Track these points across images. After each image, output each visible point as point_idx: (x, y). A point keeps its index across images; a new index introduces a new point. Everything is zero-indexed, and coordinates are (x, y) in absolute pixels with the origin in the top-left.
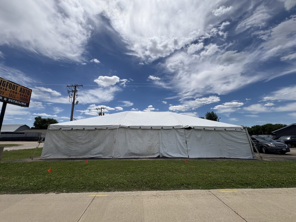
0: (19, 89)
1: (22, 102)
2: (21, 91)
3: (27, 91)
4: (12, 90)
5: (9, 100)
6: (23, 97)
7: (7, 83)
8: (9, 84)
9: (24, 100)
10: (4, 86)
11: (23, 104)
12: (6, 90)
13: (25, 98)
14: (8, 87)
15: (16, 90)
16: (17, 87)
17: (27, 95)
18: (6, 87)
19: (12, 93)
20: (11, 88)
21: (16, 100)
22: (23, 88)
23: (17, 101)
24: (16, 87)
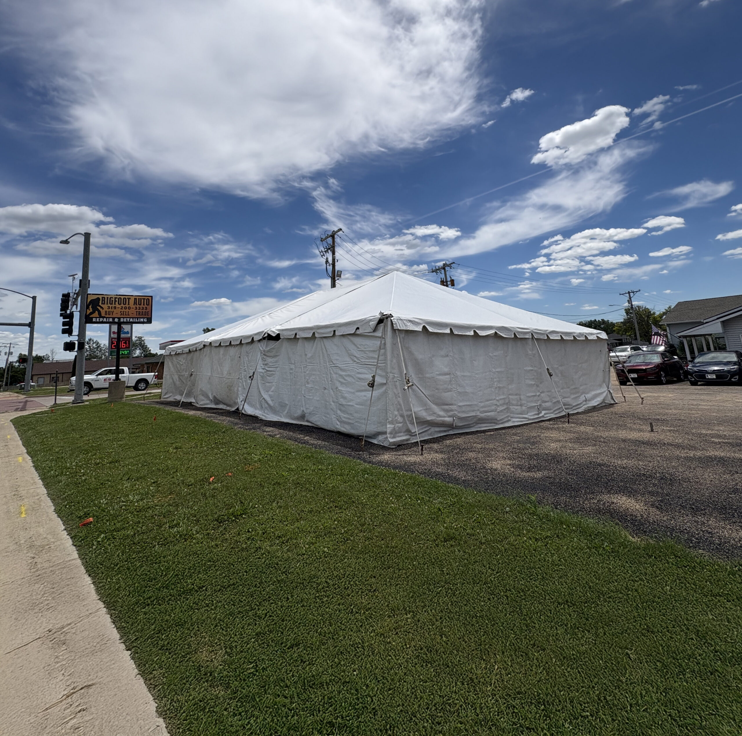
0: (132, 301)
1: (140, 318)
2: (135, 303)
3: (145, 301)
4: (122, 305)
5: (122, 320)
6: (141, 311)
7: (115, 298)
8: (117, 300)
9: (142, 314)
10: (112, 304)
11: (142, 320)
12: (115, 308)
13: (144, 311)
14: (117, 303)
15: (129, 304)
16: (129, 299)
17: (146, 306)
18: (115, 304)
19: (124, 310)
20: (121, 304)
21: (130, 318)
22: (138, 297)
23: (133, 318)
24: (127, 300)
